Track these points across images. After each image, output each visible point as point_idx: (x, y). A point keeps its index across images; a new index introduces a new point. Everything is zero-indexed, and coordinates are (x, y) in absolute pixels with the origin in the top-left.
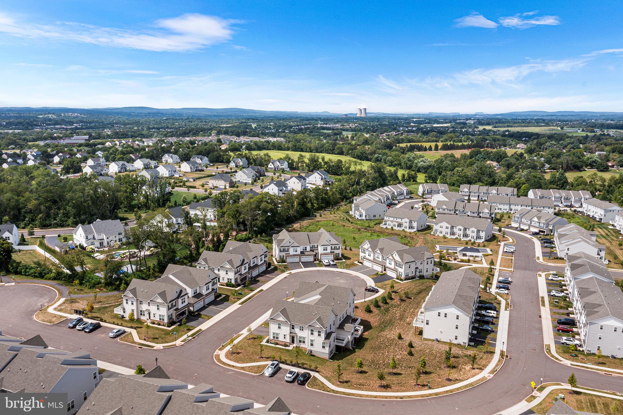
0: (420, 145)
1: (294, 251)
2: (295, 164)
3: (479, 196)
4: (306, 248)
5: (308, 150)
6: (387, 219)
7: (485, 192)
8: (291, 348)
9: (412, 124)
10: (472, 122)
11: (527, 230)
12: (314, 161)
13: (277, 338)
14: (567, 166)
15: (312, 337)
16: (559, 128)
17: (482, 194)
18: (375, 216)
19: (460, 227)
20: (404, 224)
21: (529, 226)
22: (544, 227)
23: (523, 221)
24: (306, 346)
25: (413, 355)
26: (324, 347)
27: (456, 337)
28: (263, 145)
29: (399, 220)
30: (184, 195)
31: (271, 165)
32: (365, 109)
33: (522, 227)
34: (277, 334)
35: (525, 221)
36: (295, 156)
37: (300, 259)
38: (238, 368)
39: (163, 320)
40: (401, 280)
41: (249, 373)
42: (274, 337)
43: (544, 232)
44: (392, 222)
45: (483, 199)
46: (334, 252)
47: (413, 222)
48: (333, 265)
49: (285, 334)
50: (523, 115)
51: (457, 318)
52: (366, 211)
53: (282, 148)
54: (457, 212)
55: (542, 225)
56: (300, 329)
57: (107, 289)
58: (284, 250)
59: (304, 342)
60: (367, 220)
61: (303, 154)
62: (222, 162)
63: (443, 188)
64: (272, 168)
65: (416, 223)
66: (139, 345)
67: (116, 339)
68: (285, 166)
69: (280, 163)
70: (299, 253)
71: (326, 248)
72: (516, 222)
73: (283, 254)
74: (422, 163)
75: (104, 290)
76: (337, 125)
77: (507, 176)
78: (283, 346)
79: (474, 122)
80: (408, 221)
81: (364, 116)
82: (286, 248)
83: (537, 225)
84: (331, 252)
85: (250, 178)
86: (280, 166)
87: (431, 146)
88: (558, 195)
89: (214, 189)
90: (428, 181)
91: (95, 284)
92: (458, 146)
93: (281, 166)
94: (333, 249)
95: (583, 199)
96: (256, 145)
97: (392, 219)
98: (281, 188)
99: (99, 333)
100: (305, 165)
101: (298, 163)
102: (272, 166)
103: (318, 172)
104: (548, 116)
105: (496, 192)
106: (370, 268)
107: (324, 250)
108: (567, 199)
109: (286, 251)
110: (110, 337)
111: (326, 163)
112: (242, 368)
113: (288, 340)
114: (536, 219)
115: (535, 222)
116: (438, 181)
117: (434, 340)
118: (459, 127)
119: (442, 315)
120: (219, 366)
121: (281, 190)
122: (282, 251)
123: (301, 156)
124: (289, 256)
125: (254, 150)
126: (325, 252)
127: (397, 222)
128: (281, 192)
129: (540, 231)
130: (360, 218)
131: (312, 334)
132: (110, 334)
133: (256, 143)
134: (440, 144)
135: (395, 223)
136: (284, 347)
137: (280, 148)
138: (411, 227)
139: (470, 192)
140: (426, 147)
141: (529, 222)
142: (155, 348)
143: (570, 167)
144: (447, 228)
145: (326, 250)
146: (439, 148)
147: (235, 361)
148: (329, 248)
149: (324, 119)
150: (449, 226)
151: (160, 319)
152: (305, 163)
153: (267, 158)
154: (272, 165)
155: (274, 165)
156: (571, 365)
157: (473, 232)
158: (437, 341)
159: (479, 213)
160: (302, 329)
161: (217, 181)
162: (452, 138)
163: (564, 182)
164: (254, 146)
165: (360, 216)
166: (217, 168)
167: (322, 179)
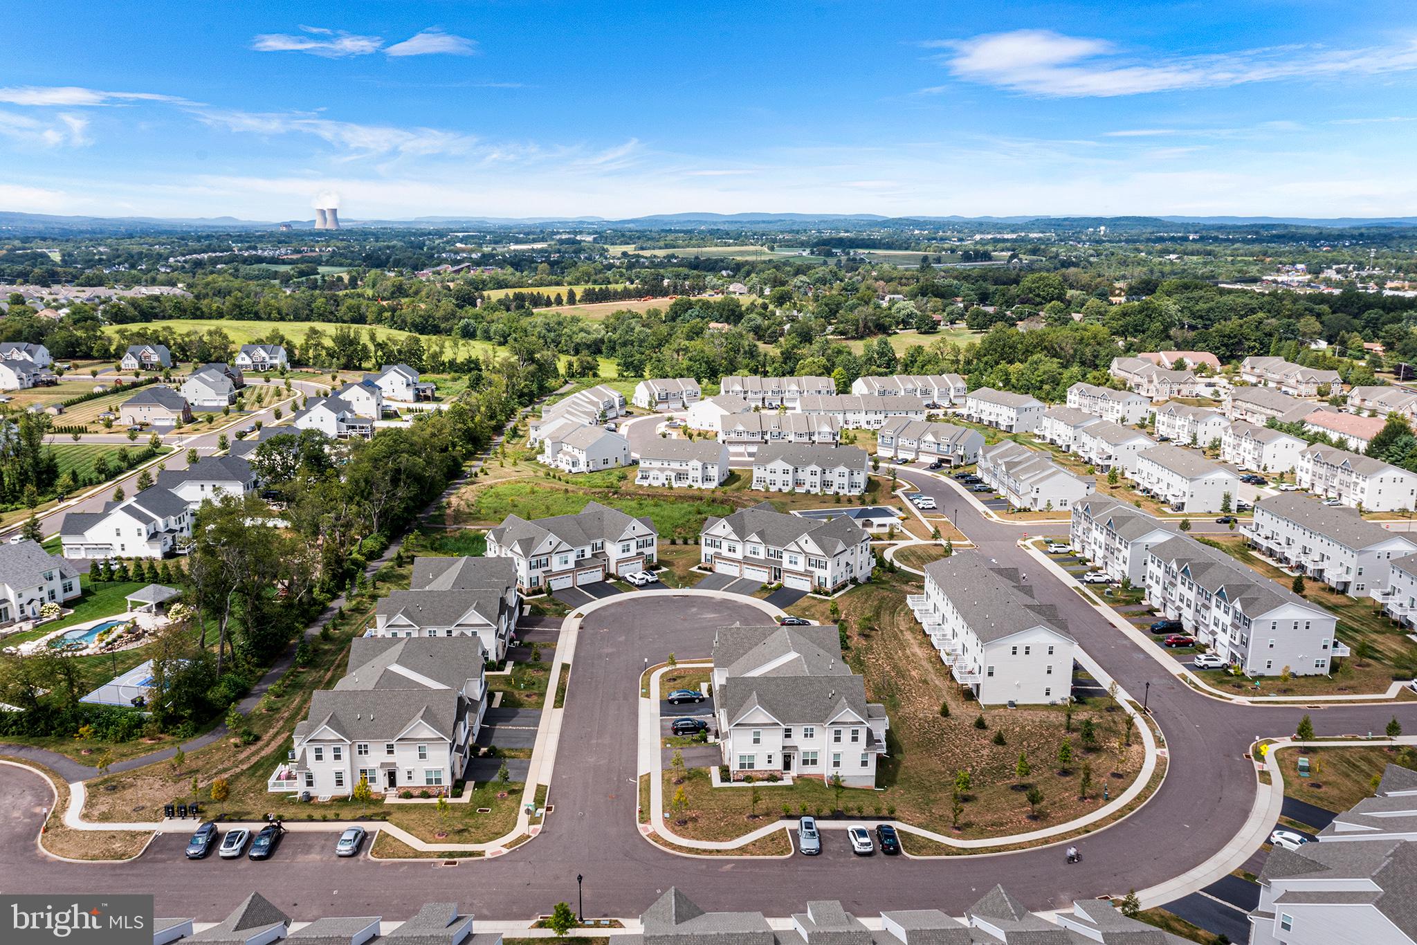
0: (535, 293)
1: (561, 563)
2: (297, 352)
3: (763, 399)
4: (583, 551)
5: (274, 314)
6: (647, 465)
7: (776, 389)
8: (787, 781)
9: (458, 245)
10: (590, 238)
11: (913, 462)
12: (345, 342)
13: (751, 766)
14: (866, 326)
15: (837, 748)
16: (765, 249)
17: (770, 393)
18: (606, 462)
19: (814, 467)
20: (691, 474)
21: (917, 453)
22: (948, 452)
23: (900, 444)
24: (824, 769)
25: (1005, 744)
26: (864, 764)
27: (1048, 690)
28: (153, 308)
29: (675, 465)
30: (100, 455)
31: (243, 359)
32: (334, 211)
33: (901, 455)
34: (751, 757)
35: (907, 443)
36: (295, 332)
37: (575, 579)
38: (732, 852)
39: (438, 781)
40: (827, 594)
41: (767, 857)
42: (742, 766)
43: (949, 461)
44: (662, 470)
45: (774, 405)
46: (642, 553)
47: (709, 467)
48: (652, 582)
49: (770, 752)
50: (678, 223)
51: (1051, 653)
52: (589, 451)
53: (202, 312)
54: (767, 437)
55: (943, 448)
56: (806, 735)
57: (174, 734)
58: (539, 564)
59: (814, 762)
60: (591, 472)
61: (319, 326)
62: (87, 356)
63: (690, 388)
64: (246, 366)
65: (716, 468)
66: (440, 857)
67: (361, 857)
68: (280, 359)
69: (265, 350)
70: (571, 565)
71: (628, 545)
72: (889, 446)
73: (538, 572)
74: (583, 334)
75: (167, 738)
76: (283, 251)
77: (782, 353)
78: (768, 780)
79: (595, 239)
80: (699, 465)
81: (334, 228)
82: (544, 558)
83: (934, 448)
84: (638, 554)
85: (225, 394)
86: (267, 359)
87: (559, 294)
88: (910, 386)
89: (141, 430)
90: (625, 374)
91: (131, 728)
92: (616, 292)
93: (271, 358)
94: (641, 547)
95: (952, 391)
96: (135, 309)
97: (657, 464)
98: (341, 416)
99: (295, 854)
100: (324, 353)
101: (305, 349)
102: (248, 361)
103: (396, 367)
104: (724, 223)
105: (797, 388)
106: (736, 578)
107: (624, 551)
108: (926, 392)
109: (544, 565)
110: (341, 856)
111: (380, 346)
112: (742, 850)
113: (778, 764)
114: (930, 438)
115: (930, 442)
116: (646, 374)
117: (1004, 706)
118: (571, 250)
119: (1021, 651)
120: (686, 858)
121: (343, 420)
122: (534, 567)
123: (314, 331)
124: (549, 574)
125: (133, 320)
126: (627, 555)
127: (672, 470)
128: (344, 425)
129: (941, 461)
130: (574, 470)
131: (837, 739)
132: (339, 847)
133: (134, 303)
134: (579, 291)
135: (668, 473)
136: (771, 784)
137: (198, 313)
138: (707, 479)
139: (746, 392)
140: (548, 297)
141: (916, 443)
142: (488, 855)
143: (869, 328)
144: (786, 472)
145: (628, 550)
146: (578, 298)
147: (708, 839)
148: (633, 544)
149: (239, 236)
150: (791, 468)
151: (429, 781)
152: (323, 347)
153: (218, 340)
154: (247, 358)
155: (251, 358)
156: (1252, 702)
157: (813, 473)
158: (1012, 704)
159: (811, 434)
160: (809, 734)
161: (145, 409)
162: (588, 275)
163: (890, 360)
164: (132, 312)
165: (574, 464)
166: (94, 374)
167: (408, 385)
